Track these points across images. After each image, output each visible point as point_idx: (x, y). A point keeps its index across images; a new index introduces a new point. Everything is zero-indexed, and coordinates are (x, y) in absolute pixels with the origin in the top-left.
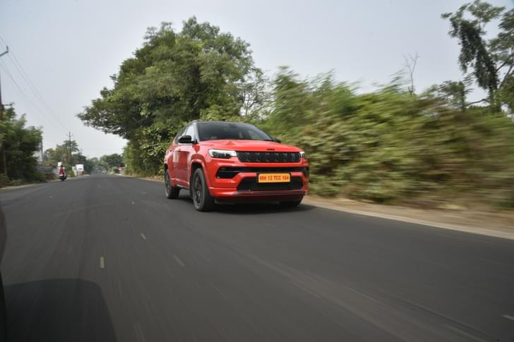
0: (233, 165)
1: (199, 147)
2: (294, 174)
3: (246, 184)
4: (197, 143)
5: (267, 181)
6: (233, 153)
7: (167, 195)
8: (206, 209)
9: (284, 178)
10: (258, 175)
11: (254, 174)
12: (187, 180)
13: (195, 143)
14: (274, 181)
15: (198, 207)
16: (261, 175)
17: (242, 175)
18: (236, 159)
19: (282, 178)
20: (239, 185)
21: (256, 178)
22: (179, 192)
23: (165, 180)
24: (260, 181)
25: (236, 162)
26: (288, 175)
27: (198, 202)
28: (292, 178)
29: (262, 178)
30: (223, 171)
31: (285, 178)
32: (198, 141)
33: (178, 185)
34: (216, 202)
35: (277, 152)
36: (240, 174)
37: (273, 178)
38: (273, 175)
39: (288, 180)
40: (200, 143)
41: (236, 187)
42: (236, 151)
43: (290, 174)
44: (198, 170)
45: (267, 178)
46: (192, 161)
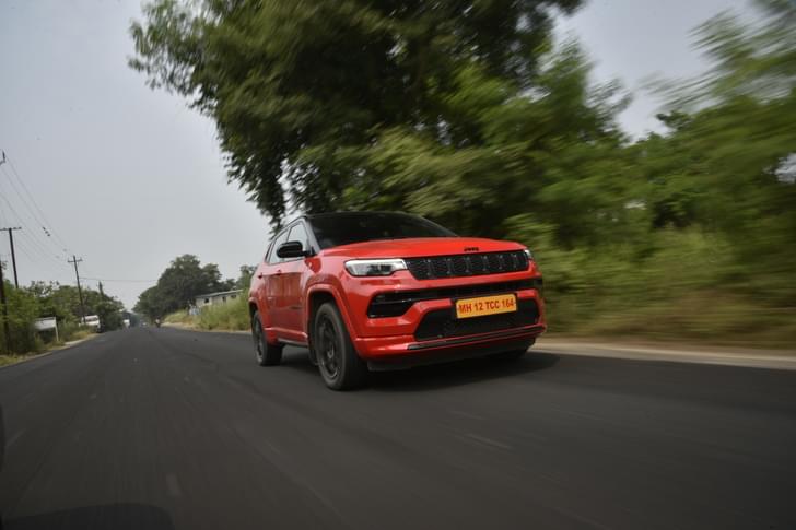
1: (318, 261)
2: (521, 294)
3: (431, 324)
4: (314, 254)
5: (474, 313)
6: (398, 264)
7: (260, 360)
8: (349, 385)
9: (504, 304)
10: (454, 303)
11: (446, 302)
12: (301, 329)
13: (309, 255)
14: (486, 312)
15: (330, 382)
16: (460, 303)
17: (421, 306)
18: (408, 275)
19: (500, 304)
20: (418, 328)
21: (452, 310)
22: (281, 352)
23: (253, 330)
24: (460, 315)
25: (405, 281)
26: (511, 297)
27: (331, 372)
28: (520, 302)
29: (463, 308)
30: (381, 302)
31: (508, 304)
32: (317, 248)
33: (281, 340)
34: (370, 369)
35: (483, 254)
36: (418, 304)
37: (485, 306)
38: (483, 300)
39: (514, 308)
40: (321, 254)
41: (413, 332)
42: (404, 258)
43: (516, 295)
44: (326, 307)
45: (473, 308)
46: (310, 290)
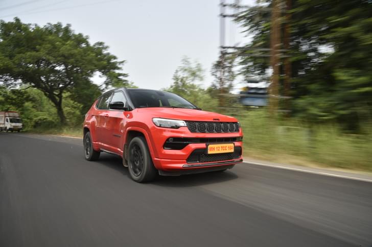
0: (183, 135)
2: (237, 144)
3: (195, 155)
4: (131, 110)
5: (215, 152)
6: (182, 123)
7: (87, 157)
10: (207, 146)
11: (203, 145)
12: (119, 147)
13: (127, 110)
14: (221, 152)
16: (210, 146)
17: (193, 146)
18: (187, 130)
19: (227, 148)
20: (189, 157)
21: (206, 149)
24: (209, 152)
25: (186, 133)
26: (232, 145)
28: (235, 147)
29: (211, 149)
30: (171, 142)
31: (230, 148)
32: (132, 107)
33: (101, 149)
34: (160, 174)
35: (221, 123)
36: (190, 145)
37: (220, 149)
38: (220, 145)
40: (135, 110)
41: (186, 158)
42: (185, 121)
43: (234, 144)
44: (138, 139)
45: (216, 149)
46: (128, 129)
